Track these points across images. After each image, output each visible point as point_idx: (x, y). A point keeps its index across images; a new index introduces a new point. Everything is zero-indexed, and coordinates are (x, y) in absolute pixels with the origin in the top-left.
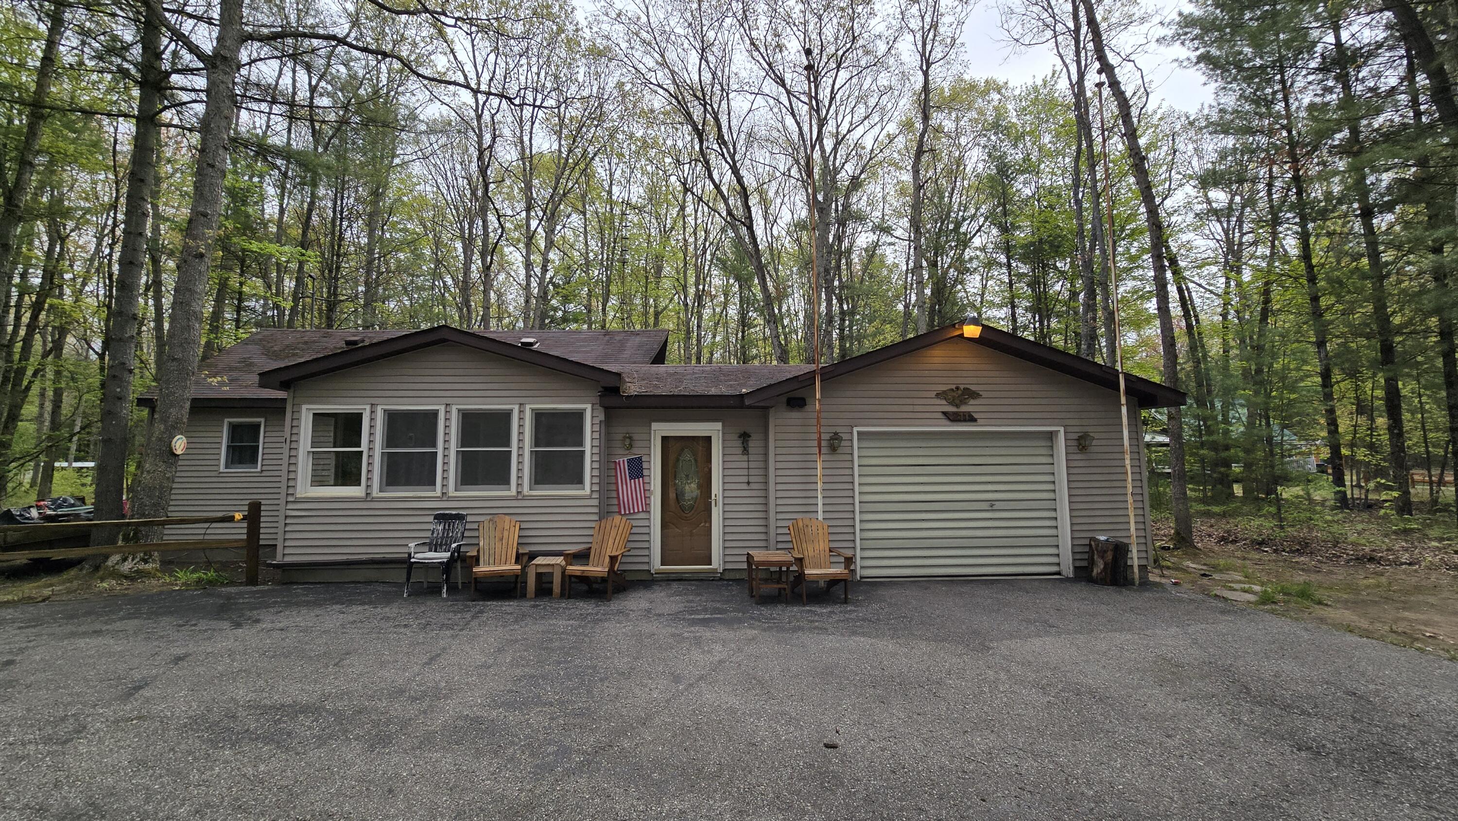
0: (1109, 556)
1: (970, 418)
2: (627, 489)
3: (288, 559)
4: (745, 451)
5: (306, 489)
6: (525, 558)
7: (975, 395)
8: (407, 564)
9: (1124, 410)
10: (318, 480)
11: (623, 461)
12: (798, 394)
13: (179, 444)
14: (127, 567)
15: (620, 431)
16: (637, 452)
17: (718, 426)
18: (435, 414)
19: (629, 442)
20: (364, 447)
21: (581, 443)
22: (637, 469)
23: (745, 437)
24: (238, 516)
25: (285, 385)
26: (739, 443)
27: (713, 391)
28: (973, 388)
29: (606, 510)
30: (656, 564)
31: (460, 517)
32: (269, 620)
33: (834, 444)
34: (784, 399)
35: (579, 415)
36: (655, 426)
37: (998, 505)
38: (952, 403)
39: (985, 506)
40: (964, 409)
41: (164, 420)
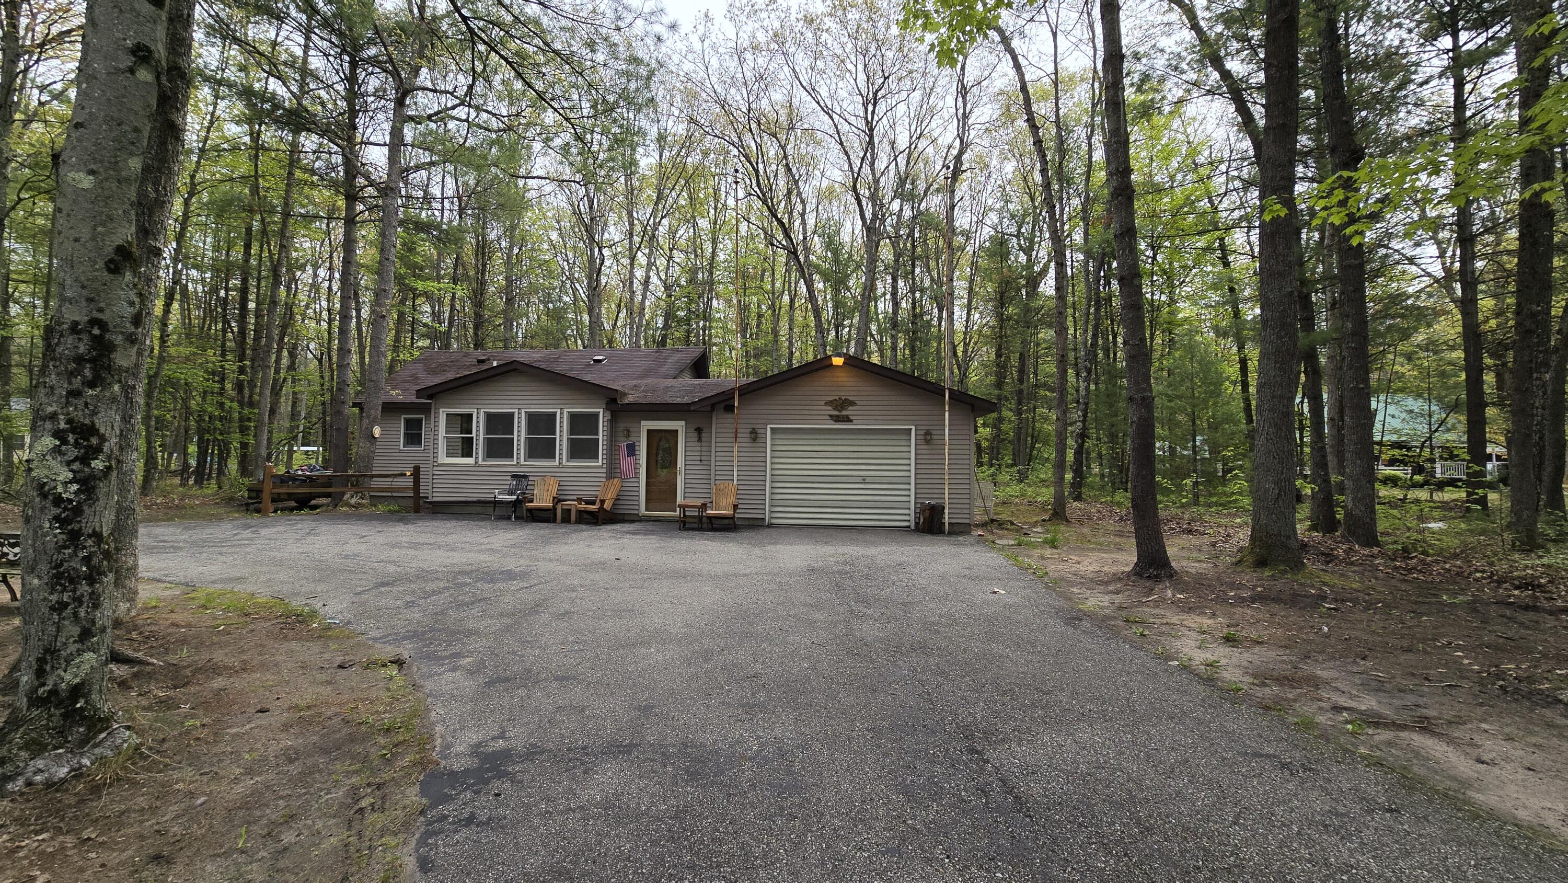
0: (927, 513)
1: (848, 420)
2: (625, 463)
3: (435, 499)
4: (700, 439)
5: (443, 459)
6: (557, 500)
7: (853, 403)
8: (496, 503)
9: (947, 414)
10: (449, 455)
11: (623, 445)
12: (727, 403)
13: (377, 431)
14: (353, 501)
15: (622, 425)
16: (632, 439)
17: (683, 423)
18: (512, 414)
19: (628, 433)
20: (474, 435)
21: (597, 434)
22: (632, 450)
23: (699, 430)
24: (408, 474)
25: (430, 397)
26: (696, 434)
27: (679, 400)
28: (851, 398)
29: (610, 475)
30: (643, 511)
31: (525, 477)
32: (420, 523)
33: (755, 436)
34: (722, 405)
35: (596, 415)
36: (643, 423)
37: (868, 480)
38: (835, 409)
39: (859, 480)
40: (844, 413)
41: (368, 417)
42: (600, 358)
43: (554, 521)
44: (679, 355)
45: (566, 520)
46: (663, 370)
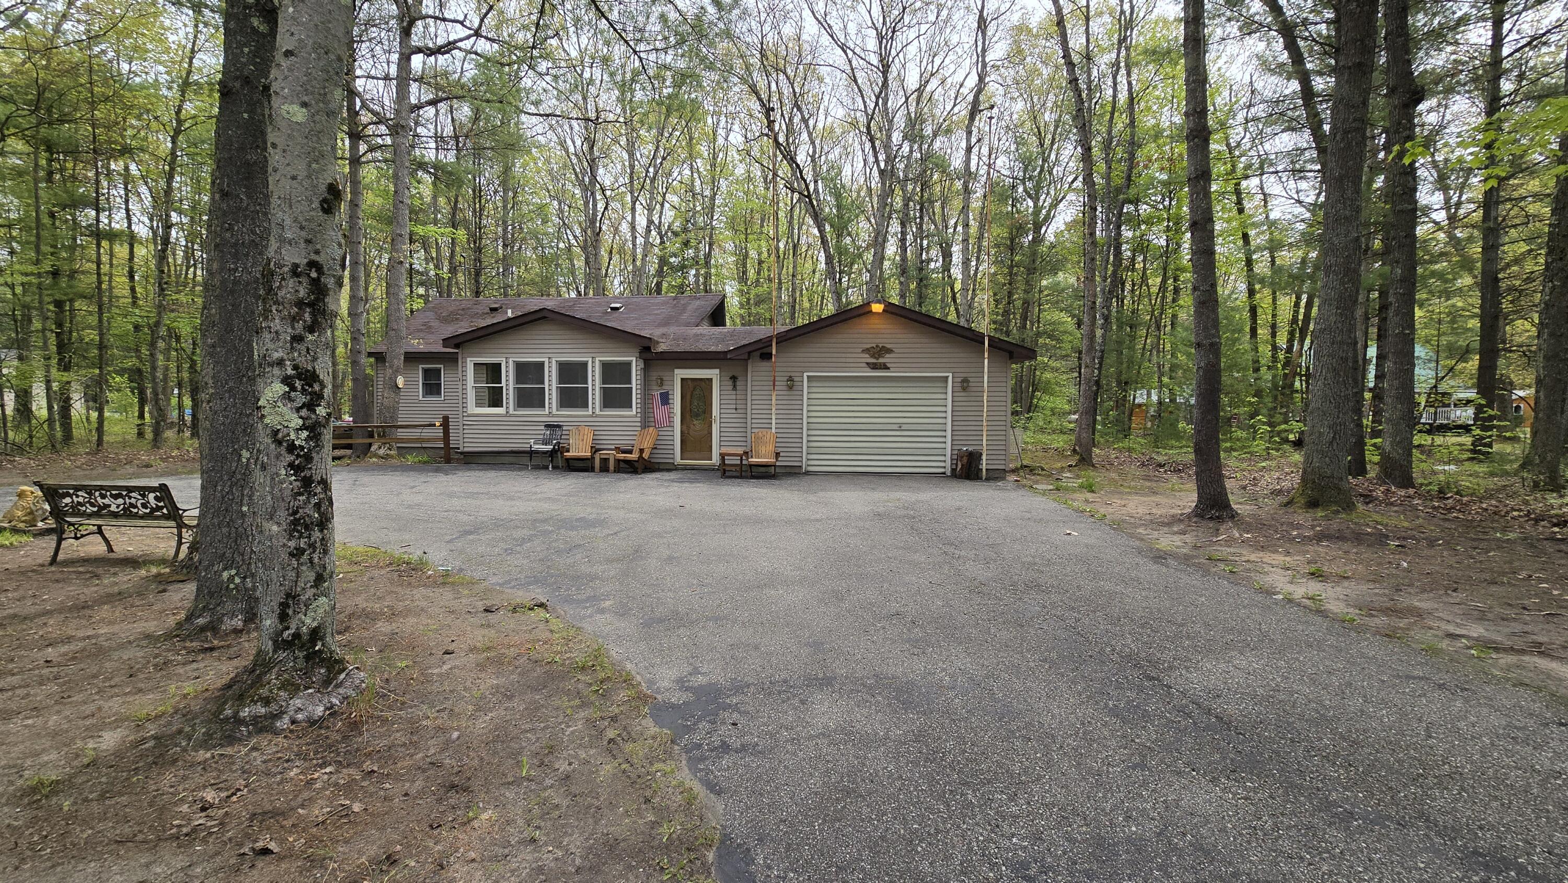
0: (965, 460)
1: (885, 367)
2: (659, 412)
3: (466, 450)
4: (735, 387)
5: (473, 409)
6: (595, 450)
7: (889, 351)
8: (531, 453)
9: (986, 361)
10: (478, 405)
11: (657, 394)
12: (765, 350)
13: (400, 381)
14: (381, 452)
15: (654, 375)
16: (666, 388)
17: (717, 371)
18: (542, 364)
19: (661, 383)
20: (503, 384)
21: (630, 383)
22: (665, 399)
23: (734, 379)
24: (438, 424)
25: (457, 346)
26: (730, 383)
27: (713, 349)
28: (888, 346)
29: (645, 425)
30: (678, 460)
31: (559, 426)
32: (460, 473)
33: (791, 385)
34: (758, 353)
35: (629, 364)
36: (677, 371)
37: (904, 427)
38: (873, 356)
39: (895, 427)
40: (881, 360)
41: (391, 367)
42: (618, 305)
43: (591, 469)
44: (698, 303)
45: (604, 469)
46: (685, 316)
